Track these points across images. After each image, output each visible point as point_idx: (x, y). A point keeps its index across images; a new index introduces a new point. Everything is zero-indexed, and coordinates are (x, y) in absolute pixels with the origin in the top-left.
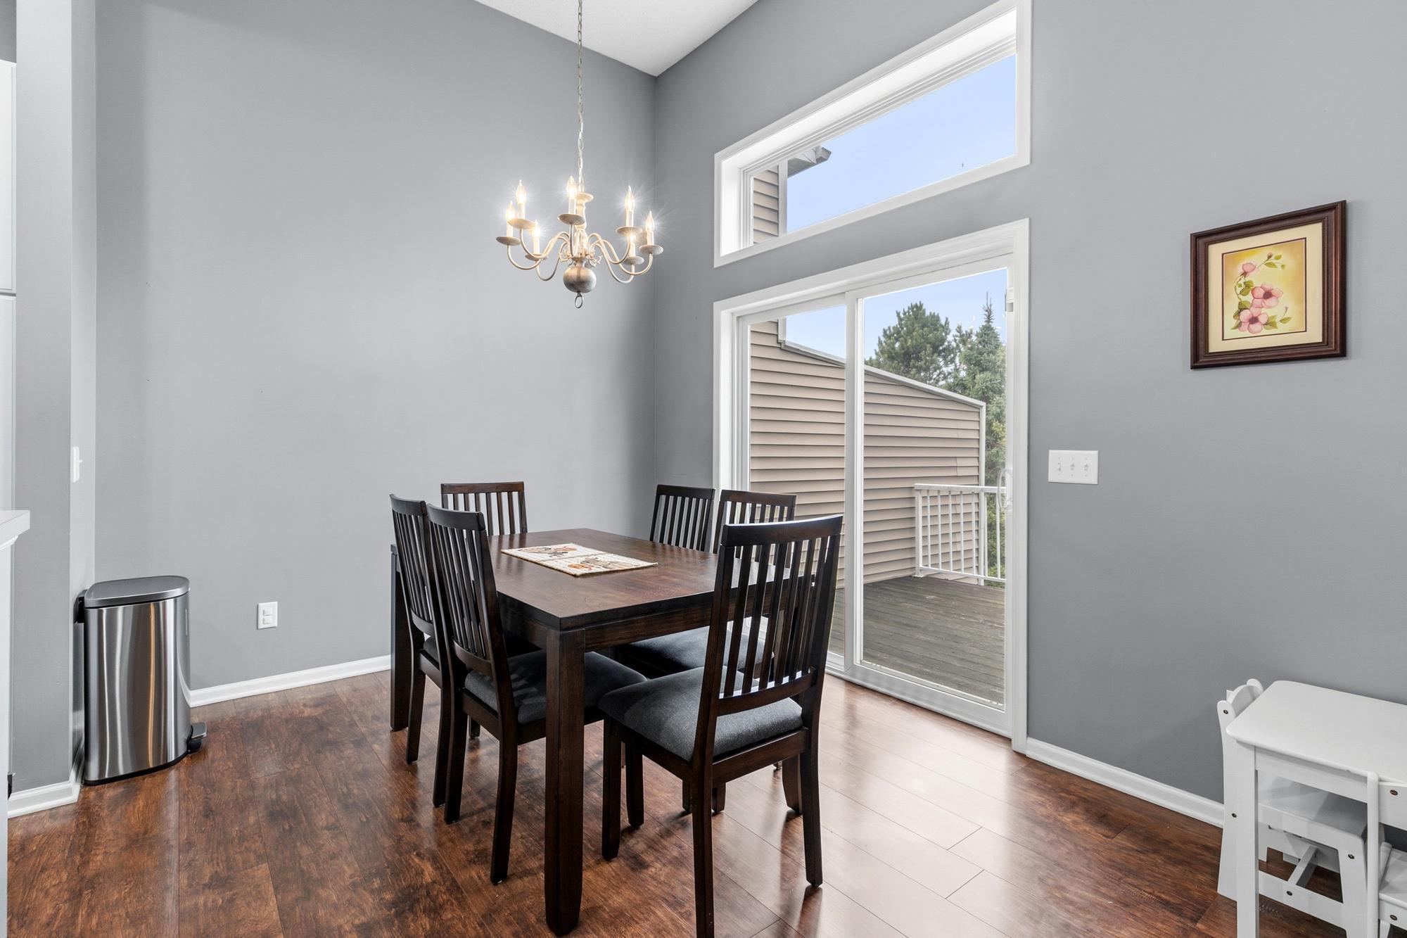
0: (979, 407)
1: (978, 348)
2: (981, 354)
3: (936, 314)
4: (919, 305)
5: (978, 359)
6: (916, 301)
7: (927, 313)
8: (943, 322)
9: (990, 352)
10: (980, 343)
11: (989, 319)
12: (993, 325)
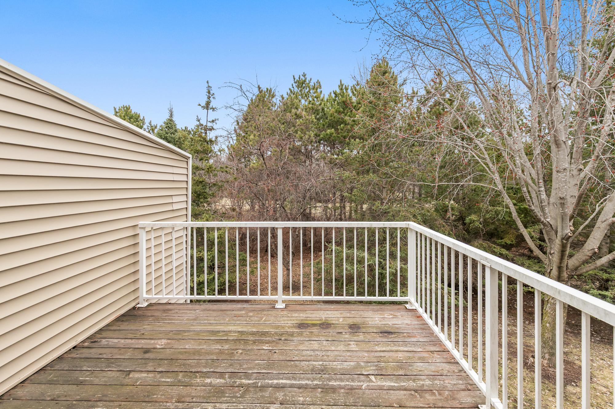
0: (187, 158)
1: (165, 130)
2: (167, 133)
3: (138, 114)
4: (128, 106)
5: (165, 136)
6: (126, 104)
7: (133, 112)
8: (141, 118)
9: (172, 133)
10: (166, 127)
11: (171, 115)
12: (174, 119)
